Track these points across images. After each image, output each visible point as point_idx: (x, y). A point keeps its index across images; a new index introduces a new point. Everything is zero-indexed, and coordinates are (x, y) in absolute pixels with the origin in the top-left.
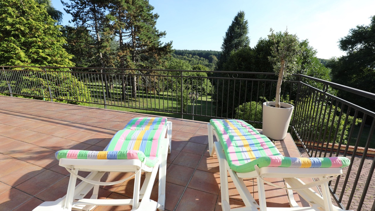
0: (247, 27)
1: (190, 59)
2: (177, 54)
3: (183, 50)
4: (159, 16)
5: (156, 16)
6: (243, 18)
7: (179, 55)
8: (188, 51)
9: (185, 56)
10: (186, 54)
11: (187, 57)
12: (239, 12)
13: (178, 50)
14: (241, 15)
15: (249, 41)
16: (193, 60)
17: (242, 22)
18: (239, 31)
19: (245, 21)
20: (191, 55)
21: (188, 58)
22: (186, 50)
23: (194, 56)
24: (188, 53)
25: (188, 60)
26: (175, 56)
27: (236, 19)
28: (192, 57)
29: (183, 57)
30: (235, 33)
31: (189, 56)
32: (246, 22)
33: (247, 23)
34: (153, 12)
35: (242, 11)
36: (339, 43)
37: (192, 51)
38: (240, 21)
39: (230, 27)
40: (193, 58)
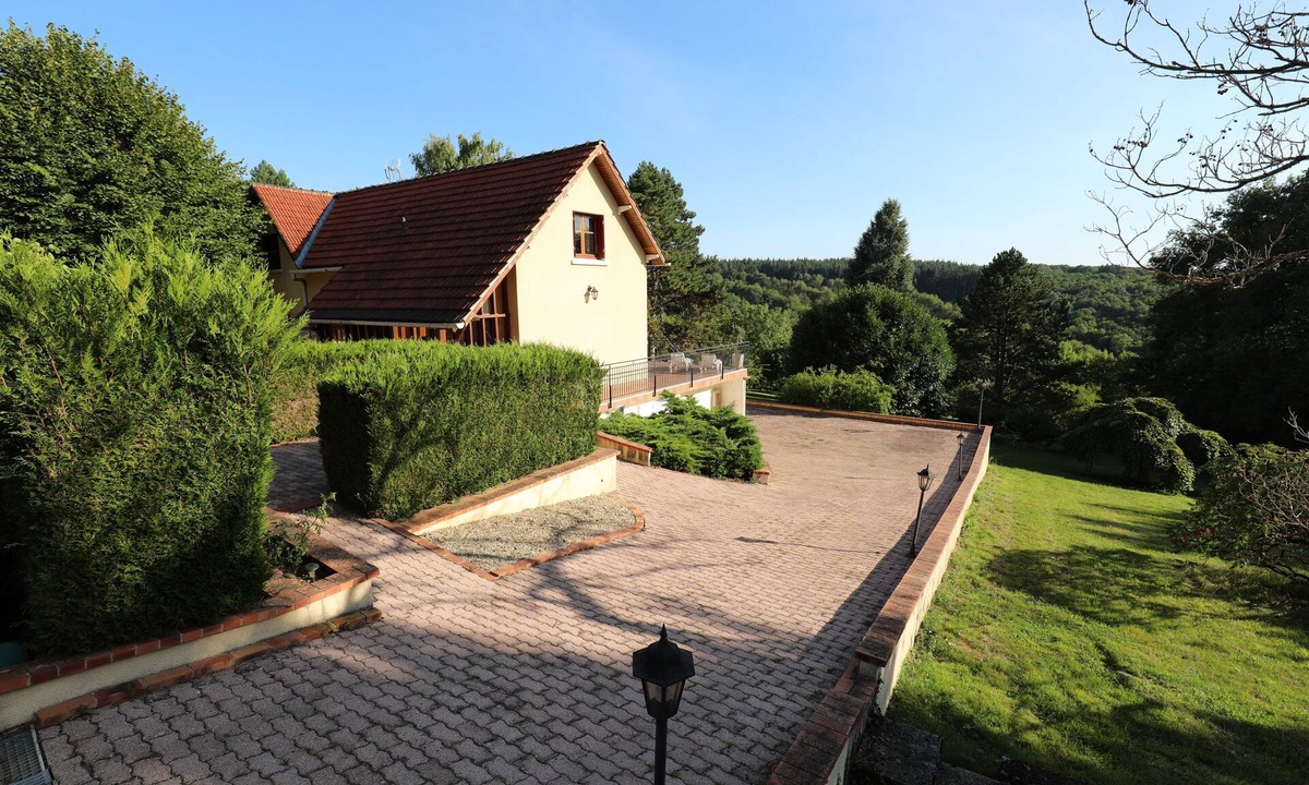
1: (816, 290)
2: (771, 276)
3: (792, 262)
4: (704, 230)
5: (699, 230)
6: (896, 215)
7: (779, 278)
8: (812, 262)
9: (798, 282)
10: (803, 272)
11: (807, 283)
12: (888, 202)
13: (777, 259)
14: (890, 209)
16: (826, 294)
17: (892, 224)
18: (883, 245)
20: (820, 278)
21: (810, 289)
22: (805, 261)
23: (832, 281)
24: (810, 271)
25: (808, 293)
26: (766, 282)
27: (879, 216)
28: (824, 283)
29: (793, 284)
30: (874, 249)
31: (814, 279)
32: (903, 225)
34: (695, 223)
35: (894, 198)
37: (826, 261)
38: (889, 221)
39: (865, 235)
40: (826, 288)
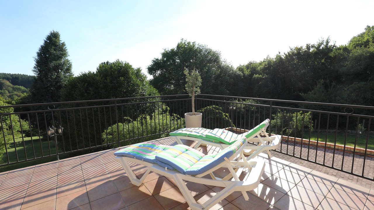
0: (66, 50)
6: (59, 39)
12: (52, 32)
14: (55, 36)
15: (71, 64)
17: (58, 43)
18: (56, 52)
19: (62, 43)
27: (49, 38)
30: (51, 54)
33: (65, 45)
35: (55, 31)
36: (147, 70)
38: (55, 42)
